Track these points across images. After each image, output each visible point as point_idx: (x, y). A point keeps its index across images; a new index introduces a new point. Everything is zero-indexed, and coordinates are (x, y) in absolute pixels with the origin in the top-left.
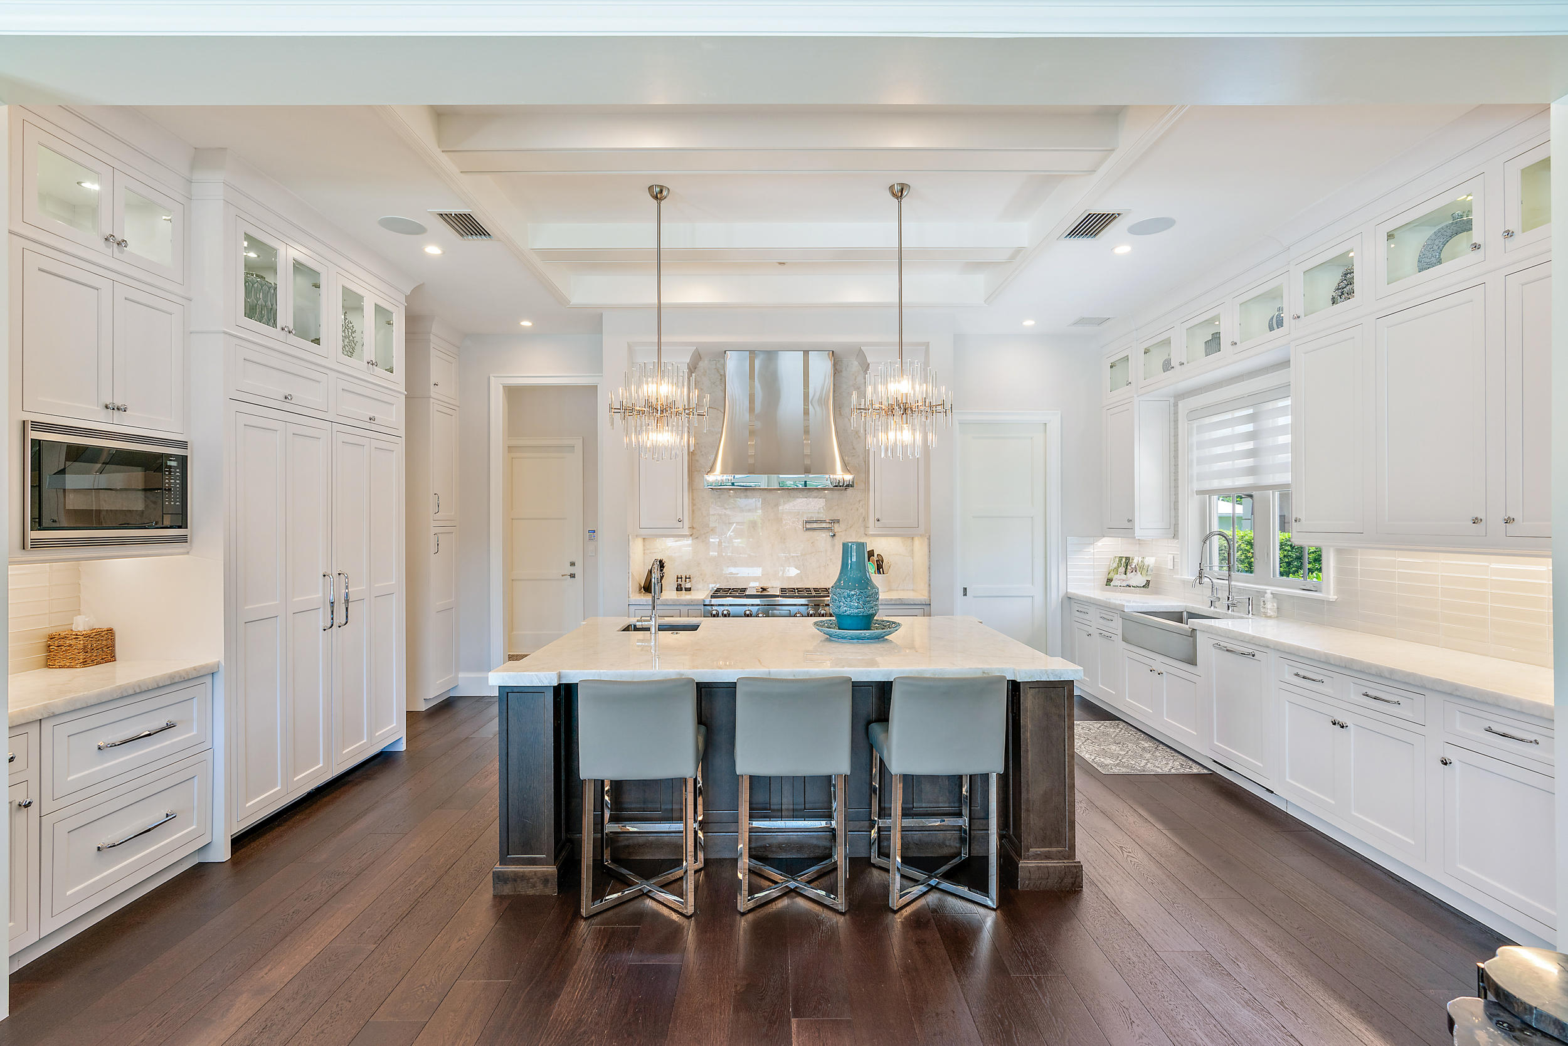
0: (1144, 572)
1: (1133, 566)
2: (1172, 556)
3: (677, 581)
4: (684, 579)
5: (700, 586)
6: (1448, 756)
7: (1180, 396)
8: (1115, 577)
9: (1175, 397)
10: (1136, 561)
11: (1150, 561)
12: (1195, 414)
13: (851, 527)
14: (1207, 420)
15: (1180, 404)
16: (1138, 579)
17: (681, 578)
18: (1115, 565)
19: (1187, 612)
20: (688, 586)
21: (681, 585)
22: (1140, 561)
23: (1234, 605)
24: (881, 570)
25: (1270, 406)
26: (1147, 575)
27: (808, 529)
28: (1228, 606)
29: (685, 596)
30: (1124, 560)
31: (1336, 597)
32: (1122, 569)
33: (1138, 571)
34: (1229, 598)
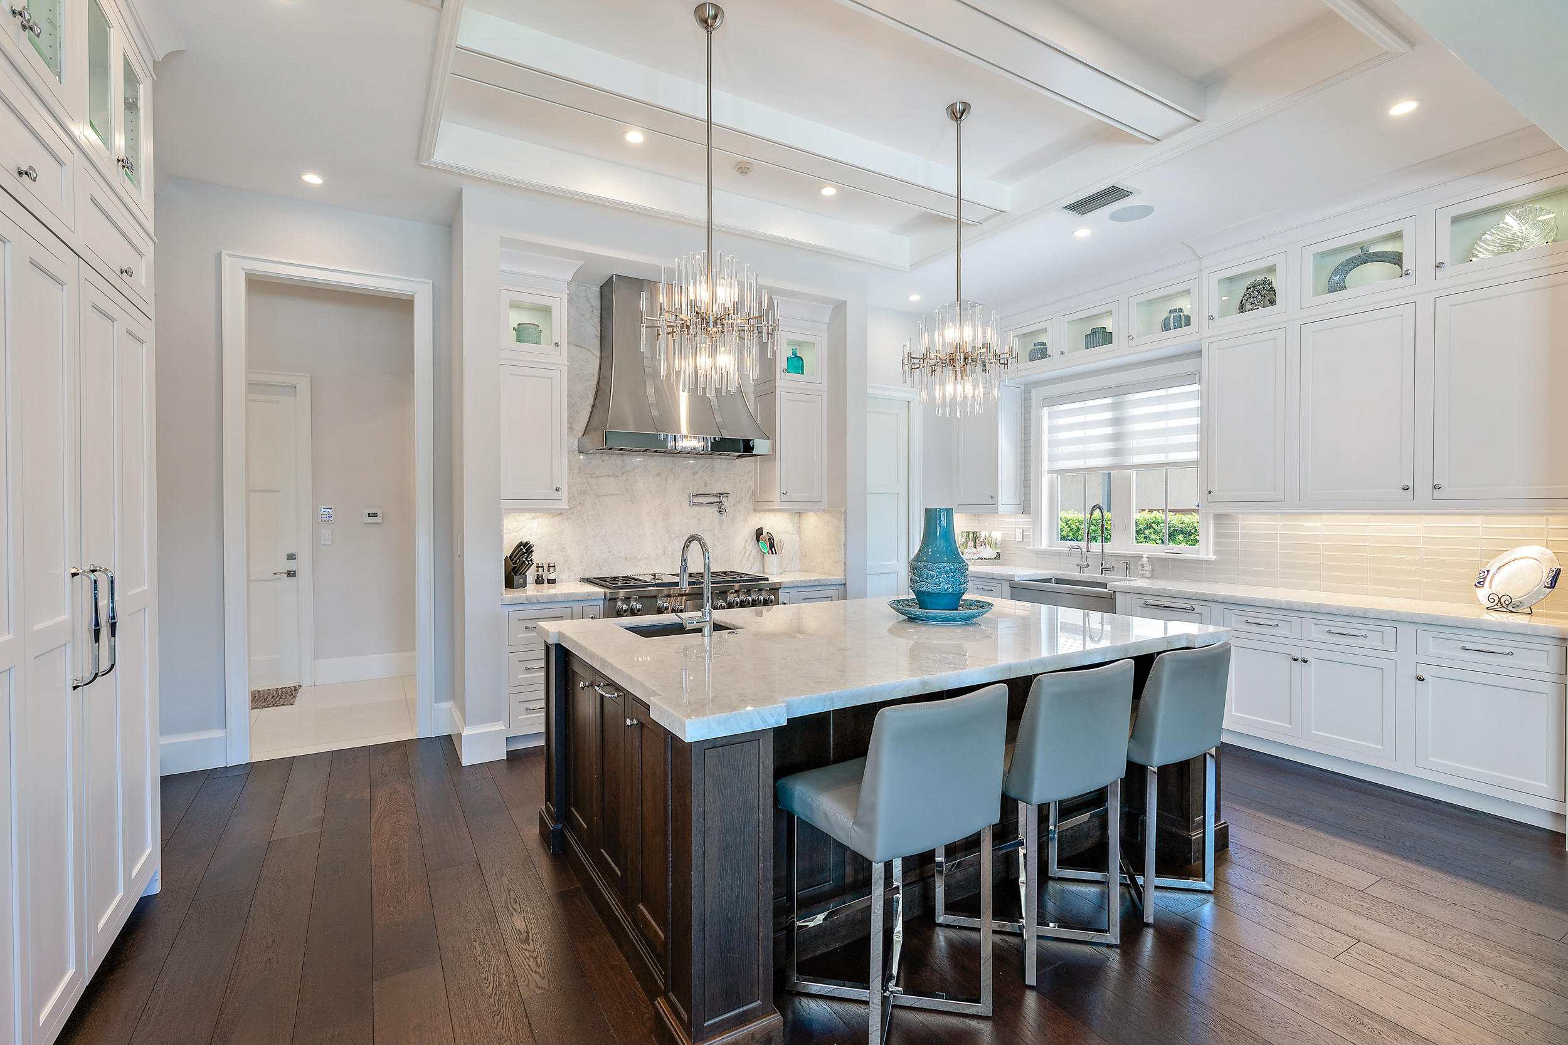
0: (993, 545)
1: (981, 540)
2: (1021, 529)
3: (538, 571)
4: (546, 567)
5: (565, 577)
6: (1420, 673)
7: (1038, 384)
8: (967, 550)
9: (1025, 385)
10: (983, 535)
11: (997, 535)
12: (1049, 401)
13: (739, 502)
14: (1062, 407)
15: (1033, 391)
16: (989, 552)
17: (543, 567)
18: (963, 540)
19: (1055, 579)
20: (552, 576)
21: (542, 576)
22: (987, 536)
23: (1107, 569)
24: (773, 549)
25: (1131, 397)
26: (996, 548)
27: (694, 504)
28: (1102, 570)
29: (547, 590)
30: (971, 535)
31: (1215, 557)
32: (971, 543)
33: (987, 544)
34: (1102, 564)
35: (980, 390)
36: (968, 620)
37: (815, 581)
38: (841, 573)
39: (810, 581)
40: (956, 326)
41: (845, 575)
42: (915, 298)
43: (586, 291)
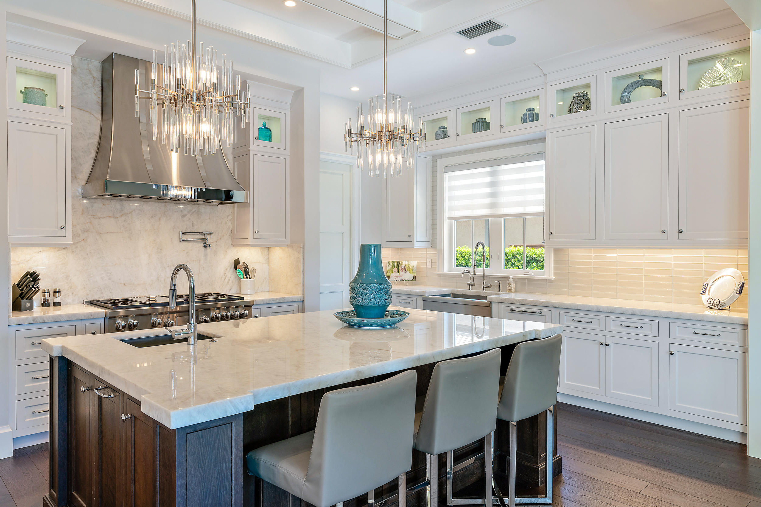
0: (411, 271)
1: (403, 267)
2: (430, 259)
3: (44, 296)
4: (52, 293)
5: (69, 300)
6: (673, 350)
7: (442, 156)
8: (392, 275)
9: (432, 157)
10: (404, 263)
11: (414, 263)
12: (449, 168)
13: (220, 239)
14: (457, 173)
15: (439, 161)
16: (408, 276)
17: (49, 292)
18: (390, 267)
19: (453, 294)
20: (57, 300)
21: (48, 300)
22: (407, 264)
23: (487, 287)
24: (248, 275)
25: (502, 167)
26: (413, 272)
27: (183, 240)
28: (484, 288)
29: (53, 312)
30: (396, 263)
31: (554, 277)
32: (395, 270)
33: (407, 270)
34: (484, 283)
35: (400, 159)
36: (391, 325)
37: (280, 299)
38: (300, 292)
39: (277, 299)
40: (383, 112)
41: (303, 294)
42: (355, 89)
43: (88, 65)
